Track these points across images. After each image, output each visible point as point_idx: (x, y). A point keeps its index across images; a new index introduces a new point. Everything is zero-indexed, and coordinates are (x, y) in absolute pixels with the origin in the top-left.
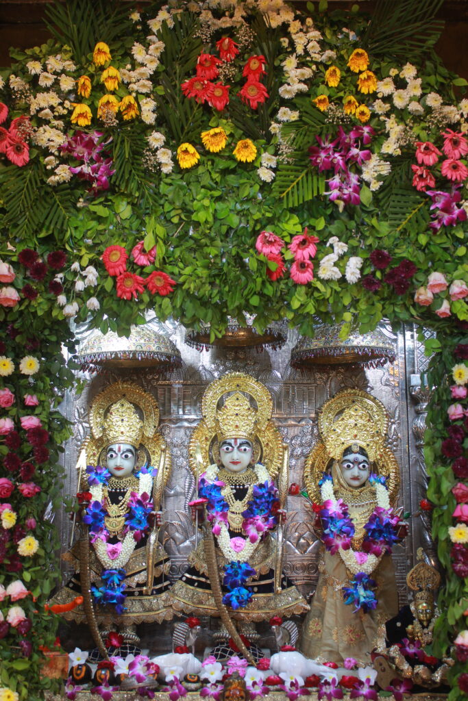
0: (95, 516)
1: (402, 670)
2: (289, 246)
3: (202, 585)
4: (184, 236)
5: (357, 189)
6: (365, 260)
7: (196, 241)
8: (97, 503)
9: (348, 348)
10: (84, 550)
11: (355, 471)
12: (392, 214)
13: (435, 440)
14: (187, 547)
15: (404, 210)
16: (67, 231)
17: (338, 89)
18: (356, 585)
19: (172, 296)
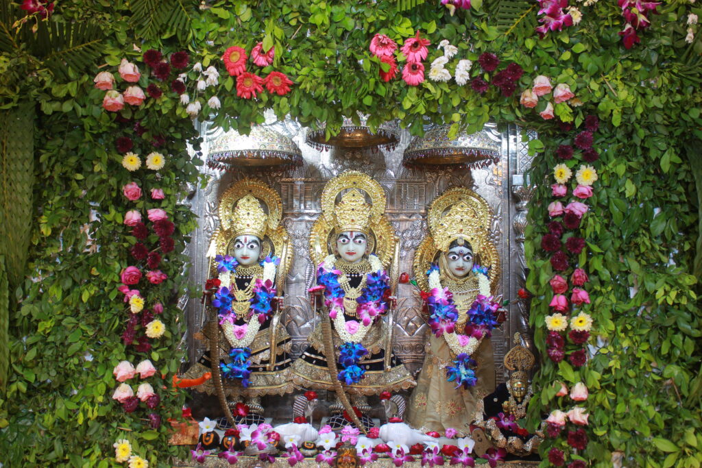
0: (223, 300)
1: (497, 441)
2: (401, 49)
3: (319, 363)
4: (301, 38)
6: (474, 63)
7: (313, 42)
8: (225, 289)
9: (456, 150)
10: (212, 330)
11: (460, 262)
12: (501, 18)
13: (536, 235)
14: (307, 329)
15: (513, 15)
16: (189, 32)
18: (458, 364)
19: (289, 96)
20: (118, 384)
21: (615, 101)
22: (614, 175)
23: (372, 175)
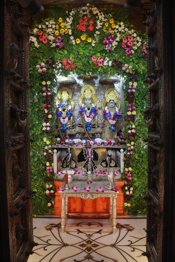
0: (60, 114)
1: (119, 141)
2: (98, 59)
3: (81, 127)
4: (78, 57)
5: (111, 48)
6: (113, 62)
7: (80, 58)
8: (60, 111)
9: (110, 80)
11: (112, 104)
12: (118, 52)
13: (126, 96)
14: (78, 120)
15: (120, 52)
16: (55, 56)
17: (108, 27)
18: (111, 126)
19: (75, 69)
20: (43, 127)
21: (141, 69)
22: (141, 84)
23: (92, 86)
